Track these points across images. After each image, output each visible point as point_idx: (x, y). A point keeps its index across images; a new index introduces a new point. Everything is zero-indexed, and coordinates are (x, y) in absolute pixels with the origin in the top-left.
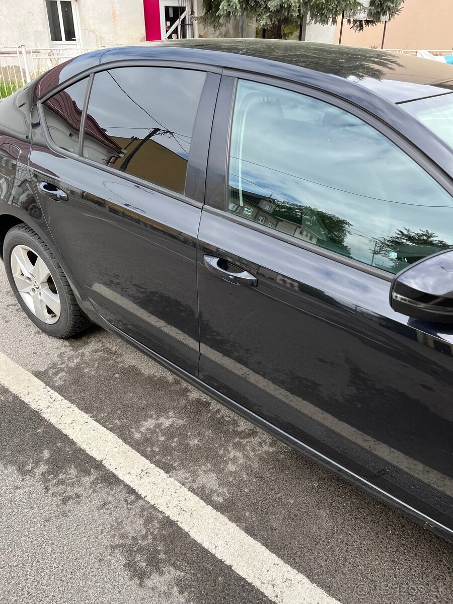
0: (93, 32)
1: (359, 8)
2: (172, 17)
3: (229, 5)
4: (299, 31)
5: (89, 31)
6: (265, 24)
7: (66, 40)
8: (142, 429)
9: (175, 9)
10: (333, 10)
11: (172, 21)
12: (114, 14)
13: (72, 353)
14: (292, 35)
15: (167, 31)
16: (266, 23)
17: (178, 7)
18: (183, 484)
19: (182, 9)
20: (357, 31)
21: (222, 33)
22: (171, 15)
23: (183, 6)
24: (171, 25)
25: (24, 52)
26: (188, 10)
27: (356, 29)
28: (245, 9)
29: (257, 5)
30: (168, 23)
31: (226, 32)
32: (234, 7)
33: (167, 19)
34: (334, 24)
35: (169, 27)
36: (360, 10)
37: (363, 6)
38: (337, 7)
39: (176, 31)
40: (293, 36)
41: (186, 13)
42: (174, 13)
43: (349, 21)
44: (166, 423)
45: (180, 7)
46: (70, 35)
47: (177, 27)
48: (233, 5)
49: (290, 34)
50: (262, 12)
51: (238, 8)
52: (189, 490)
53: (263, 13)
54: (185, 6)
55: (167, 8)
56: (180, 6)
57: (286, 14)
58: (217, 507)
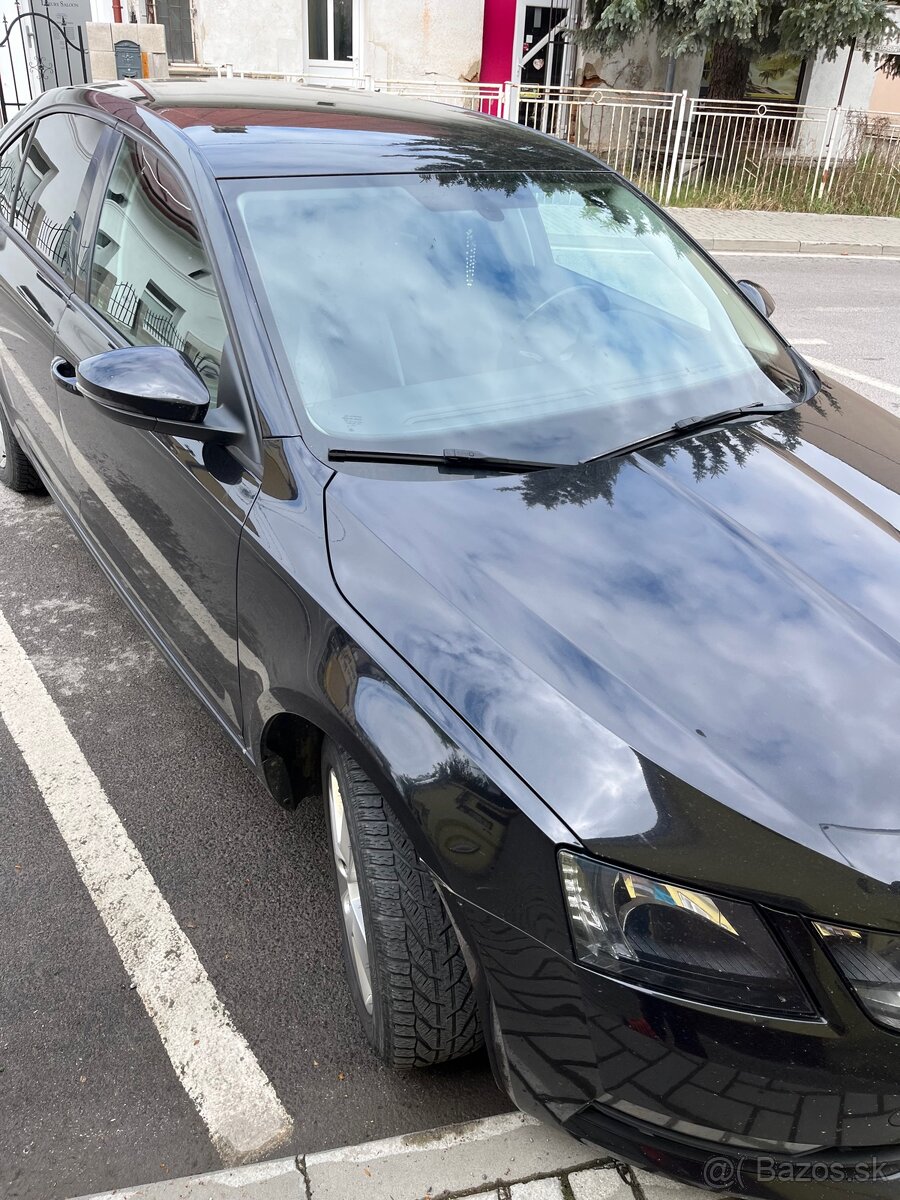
0: (384, 47)
1: (887, 30)
2: (539, 26)
3: (619, 11)
4: (798, 69)
5: (377, 44)
6: (684, 50)
7: (335, 59)
8: (36, 607)
9: (545, 11)
10: (818, 32)
11: (538, 35)
12: (426, 15)
13: (21, 511)
14: (782, 74)
15: (525, 53)
16: (687, 49)
17: (549, 9)
18: (37, 670)
19: (560, 14)
20: (890, 77)
21: (633, 63)
22: (537, 23)
23: (560, 6)
24: (535, 42)
25: (230, 75)
26: (571, 15)
27: (889, 73)
28: (657, 20)
29: (678, 14)
30: (530, 39)
31: (641, 61)
32: (627, 16)
33: (529, 29)
34: (829, 60)
35: (531, 46)
36: (890, 34)
37: (896, 27)
38: (827, 26)
39: (542, 54)
40: (785, 77)
41: (567, 23)
42: (544, 20)
43: (867, 56)
44: (73, 606)
45: (554, 9)
46: (344, 51)
47: (546, 48)
48: (625, 13)
49: (779, 73)
50: (685, 28)
51: (634, 18)
52: (40, 676)
53: (687, 29)
54: (564, 7)
55: (530, 11)
56: (554, 6)
57: (725, 34)
58: (59, 700)
